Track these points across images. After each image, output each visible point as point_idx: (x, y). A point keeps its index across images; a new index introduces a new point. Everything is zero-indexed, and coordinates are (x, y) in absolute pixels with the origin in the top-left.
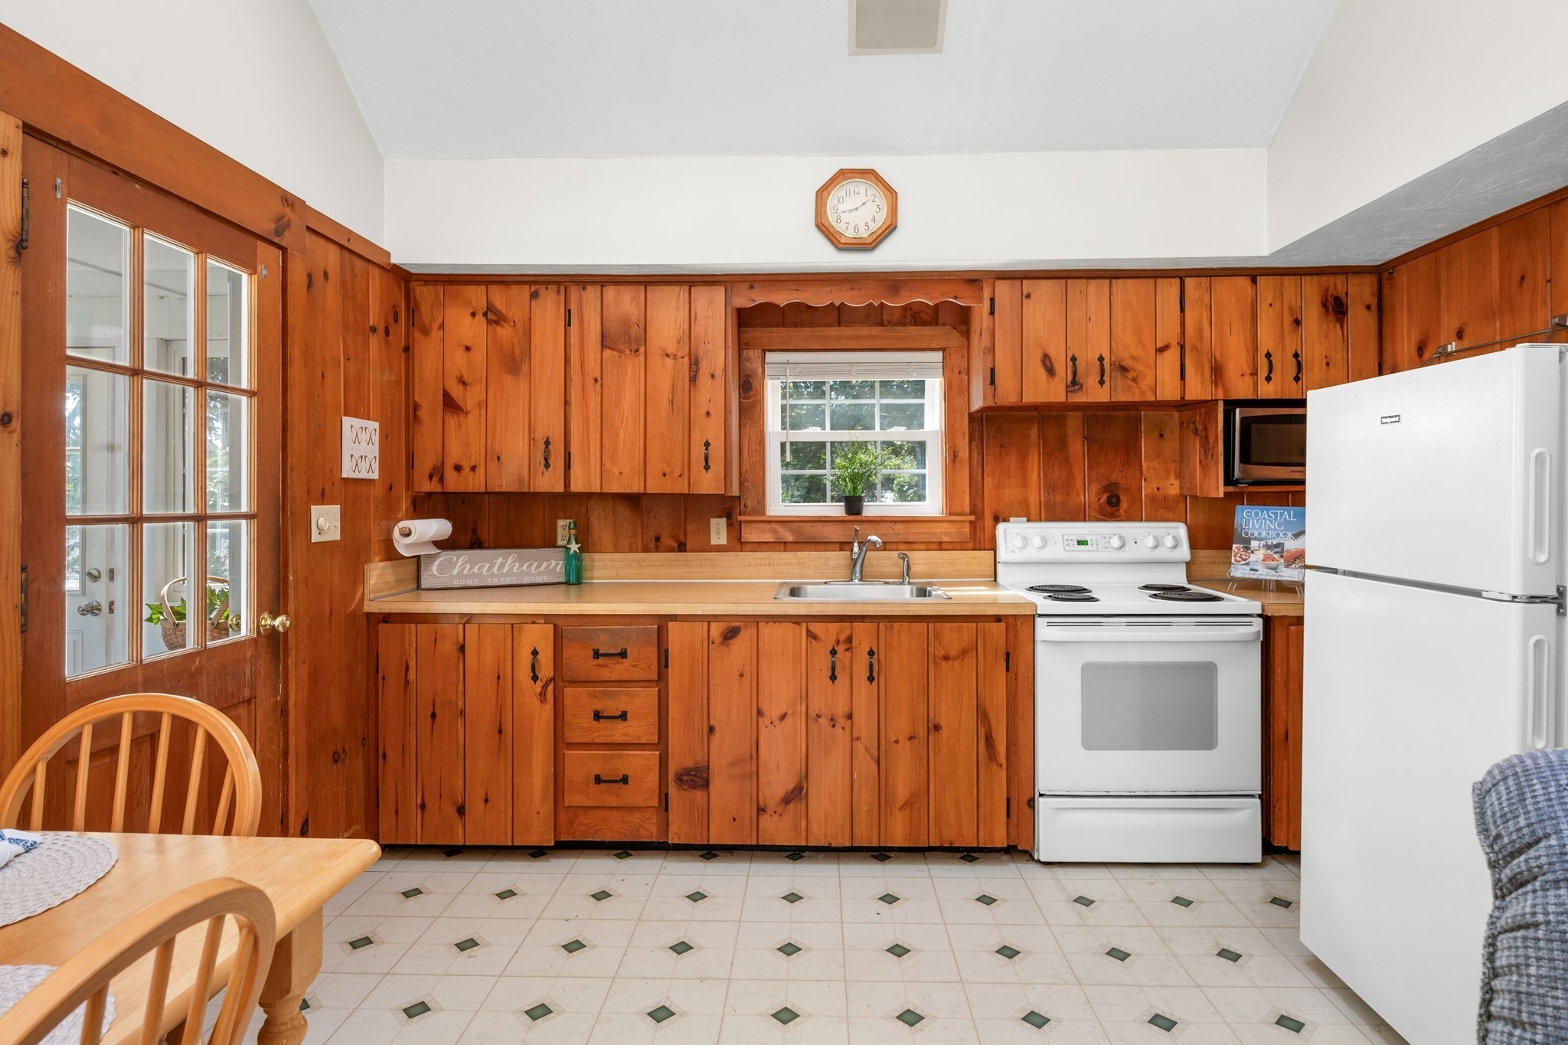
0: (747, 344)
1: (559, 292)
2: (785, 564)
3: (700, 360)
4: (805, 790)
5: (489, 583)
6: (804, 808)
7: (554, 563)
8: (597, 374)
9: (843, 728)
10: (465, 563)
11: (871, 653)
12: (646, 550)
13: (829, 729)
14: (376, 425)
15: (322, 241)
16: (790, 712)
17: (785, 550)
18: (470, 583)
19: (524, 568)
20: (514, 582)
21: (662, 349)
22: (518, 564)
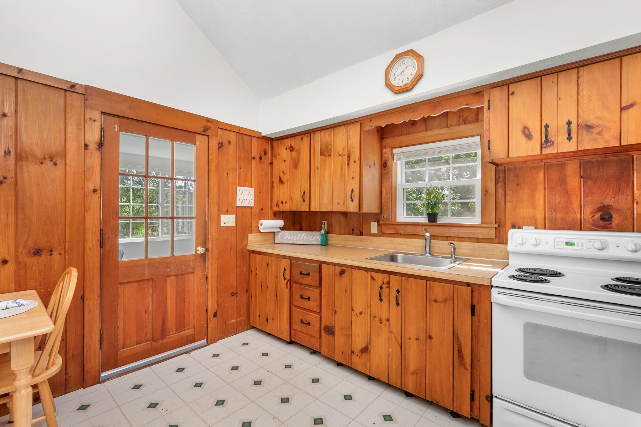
0: (385, 146)
1: (308, 137)
2: (400, 244)
3: (350, 156)
4: (369, 349)
5: (296, 243)
6: (368, 358)
7: (318, 237)
8: (318, 166)
9: (385, 325)
10: (288, 235)
11: (398, 291)
12: (349, 234)
13: (379, 324)
14: (253, 189)
15: (228, 132)
16: (363, 311)
18: (290, 242)
19: (308, 238)
20: (304, 243)
21: (338, 153)
22: (306, 237)
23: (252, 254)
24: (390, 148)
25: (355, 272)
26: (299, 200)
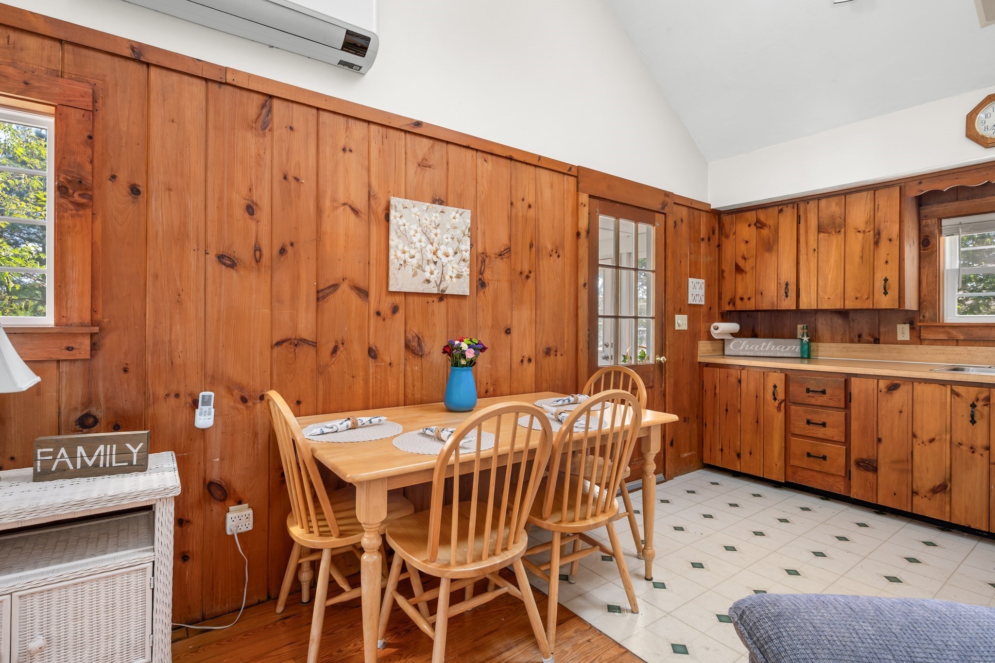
0: (926, 216)
1: (793, 208)
2: (957, 354)
3: (881, 232)
4: (949, 488)
5: (758, 354)
6: (948, 499)
7: (794, 347)
8: (815, 247)
9: (981, 455)
10: (747, 344)
12: (852, 341)
13: (970, 454)
14: (703, 281)
15: (680, 207)
16: (937, 438)
17: (957, 345)
18: (748, 354)
19: (777, 348)
20: (772, 355)
21: (856, 229)
22: (774, 346)
23: (705, 369)
24: (936, 219)
25: (919, 387)
26: (776, 294)
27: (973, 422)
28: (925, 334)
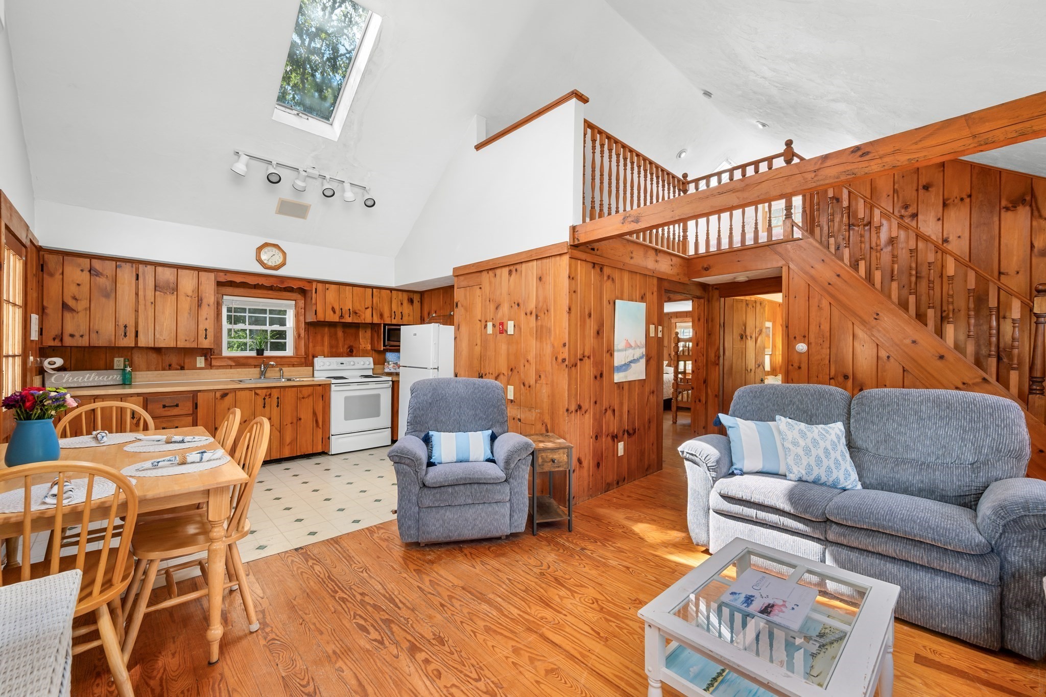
1: (132, 266)
3: (203, 299)
5: (82, 385)
7: (115, 376)
8: (153, 301)
10: (70, 376)
11: (278, 398)
12: (164, 369)
16: (248, 420)
17: (231, 368)
19: (101, 378)
20: (96, 385)
21: (185, 294)
22: (97, 377)
24: (222, 295)
26: (114, 334)
27: (264, 407)
28: (214, 363)
